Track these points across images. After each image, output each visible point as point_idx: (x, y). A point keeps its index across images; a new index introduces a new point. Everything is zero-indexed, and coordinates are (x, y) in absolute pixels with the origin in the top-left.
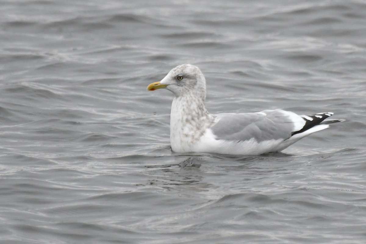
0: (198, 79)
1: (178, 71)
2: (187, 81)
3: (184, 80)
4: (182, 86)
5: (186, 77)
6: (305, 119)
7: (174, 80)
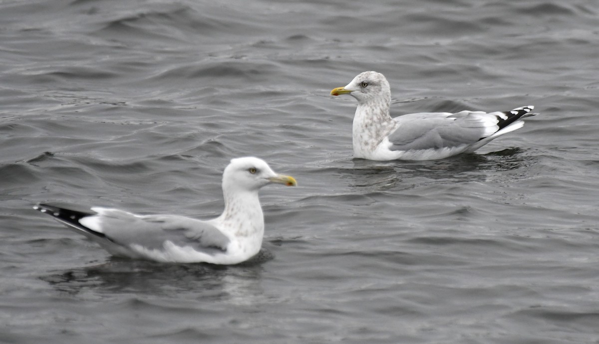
0: (382, 86)
1: (363, 78)
2: (372, 88)
3: (368, 87)
4: (366, 93)
5: (371, 84)
6: (499, 118)
7: (359, 87)
